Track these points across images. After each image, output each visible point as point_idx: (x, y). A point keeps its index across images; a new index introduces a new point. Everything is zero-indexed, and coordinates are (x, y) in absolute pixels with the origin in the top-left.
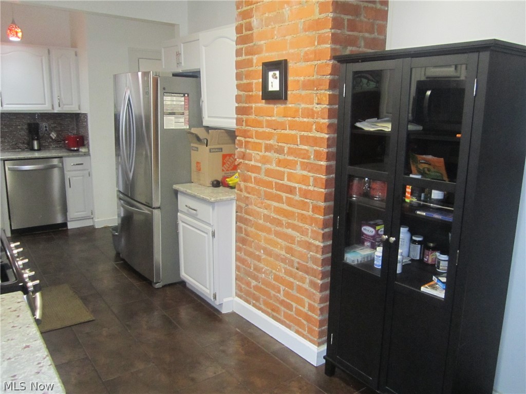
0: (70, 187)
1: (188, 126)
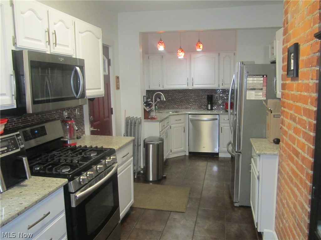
0: (222, 132)
1: (265, 98)
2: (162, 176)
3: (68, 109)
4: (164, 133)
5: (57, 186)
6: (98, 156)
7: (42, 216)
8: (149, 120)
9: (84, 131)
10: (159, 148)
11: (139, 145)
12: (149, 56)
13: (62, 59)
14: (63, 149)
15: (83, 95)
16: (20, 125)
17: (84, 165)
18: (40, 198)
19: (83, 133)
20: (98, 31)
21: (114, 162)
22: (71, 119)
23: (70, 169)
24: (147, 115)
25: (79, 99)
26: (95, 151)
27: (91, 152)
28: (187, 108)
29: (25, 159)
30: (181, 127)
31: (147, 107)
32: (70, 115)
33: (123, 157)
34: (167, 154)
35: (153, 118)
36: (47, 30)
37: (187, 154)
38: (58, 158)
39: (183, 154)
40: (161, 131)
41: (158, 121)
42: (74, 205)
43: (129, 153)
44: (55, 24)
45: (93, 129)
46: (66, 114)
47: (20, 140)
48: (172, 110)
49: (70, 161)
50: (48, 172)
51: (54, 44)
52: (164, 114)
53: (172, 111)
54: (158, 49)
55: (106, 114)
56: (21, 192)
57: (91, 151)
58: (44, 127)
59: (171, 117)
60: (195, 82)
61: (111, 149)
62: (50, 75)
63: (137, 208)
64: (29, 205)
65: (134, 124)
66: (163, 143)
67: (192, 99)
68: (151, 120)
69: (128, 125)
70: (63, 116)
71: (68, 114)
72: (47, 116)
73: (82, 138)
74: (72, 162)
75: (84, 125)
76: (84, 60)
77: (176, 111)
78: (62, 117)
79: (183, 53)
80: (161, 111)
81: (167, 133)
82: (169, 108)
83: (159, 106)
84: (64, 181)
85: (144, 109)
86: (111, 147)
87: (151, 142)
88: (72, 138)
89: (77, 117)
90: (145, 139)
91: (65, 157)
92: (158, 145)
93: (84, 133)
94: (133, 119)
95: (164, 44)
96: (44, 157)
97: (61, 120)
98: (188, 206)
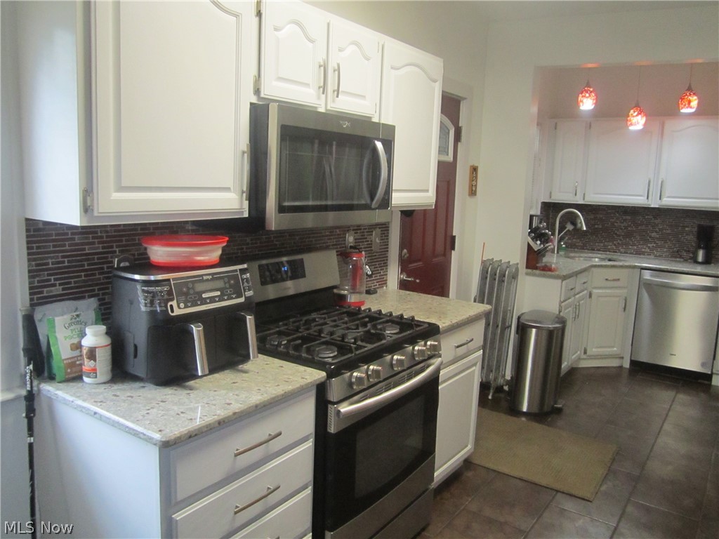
2: (553, 406)
3: (357, 228)
4: (571, 307)
5: (303, 382)
6: (400, 336)
7: (266, 437)
8: (537, 272)
9: (386, 280)
10: (554, 340)
11: (506, 327)
12: (556, 123)
13: (346, 125)
14: (334, 312)
15: (386, 203)
16: (257, 253)
17: (366, 349)
18: (266, 399)
19: (383, 283)
20: (435, 64)
21: (435, 353)
22: (361, 252)
23: (336, 353)
24: (534, 260)
25: (375, 209)
26: (397, 323)
27: (385, 325)
28: (639, 253)
29: (250, 320)
30: (617, 296)
31: (537, 240)
32: (359, 242)
33: (458, 347)
34: (574, 356)
35: (547, 269)
36: (322, 64)
37: (627, 365)
38: (319, 327)
39: (615, 363)
40: (564, 301)
41: (557, 277)
42: (332, 429)
43: (472, 340)
44: (340, 50)
45: (404, 278)
46: (350, 239)
47: (247, 281)
48: (602, 254)
49: (339, 337)
50: (293, 352)
51: (334, 91)
52: (579, 261)
53: (599, 255)
54: (579, 107)
55: (440, 248)
56: (234, 383)
57: (387, 322)
58: (302, 260)
59: (594, 270)
60: (668, 191)
61: (430, 324)
62: (334, 156)
63: (479, 465)
64: (242, 409)
65: (499, 277)
66: (563, 330)
67: (656, 232)
68: (543, 272)
69: (486, 278)
70: (345, 244)
71: (356, 239)
72: (311, 239)
73: (378, 294)
74: (343, 340)
75: (387, 266)
76: (394, 127)
77: (609, 257)
78: (341, 244)
79: (642, 117)
80: (572, 255)
81: (577, 307)
82: (594, 250)
83: (570, 241)
84: (317, 376)
85: (529, 245)
86: (433, 321)
87: (535, 322)
88: (357, 291)
89: (373, 248)
90: (522, 314)
91: (331, 326)
92: (551, 333)
93: (386, 283)
94: (499, 266)
95: (596, 95)
96: (294, 322)
97: (337, 252)
98: (604, 488)
